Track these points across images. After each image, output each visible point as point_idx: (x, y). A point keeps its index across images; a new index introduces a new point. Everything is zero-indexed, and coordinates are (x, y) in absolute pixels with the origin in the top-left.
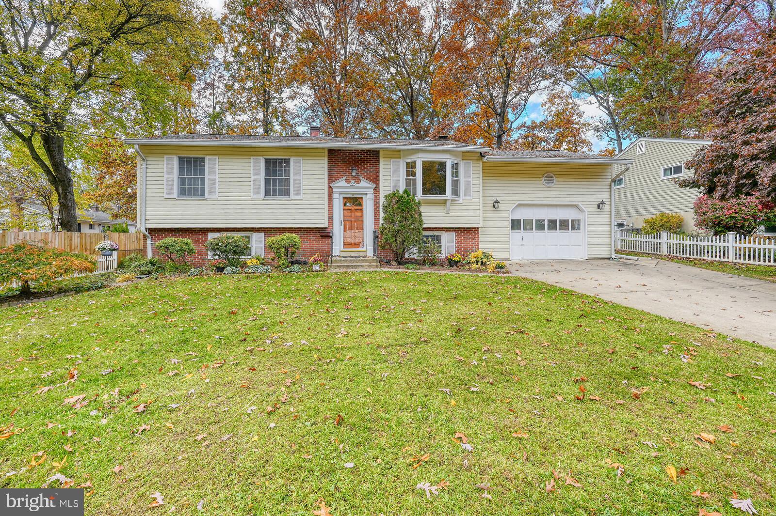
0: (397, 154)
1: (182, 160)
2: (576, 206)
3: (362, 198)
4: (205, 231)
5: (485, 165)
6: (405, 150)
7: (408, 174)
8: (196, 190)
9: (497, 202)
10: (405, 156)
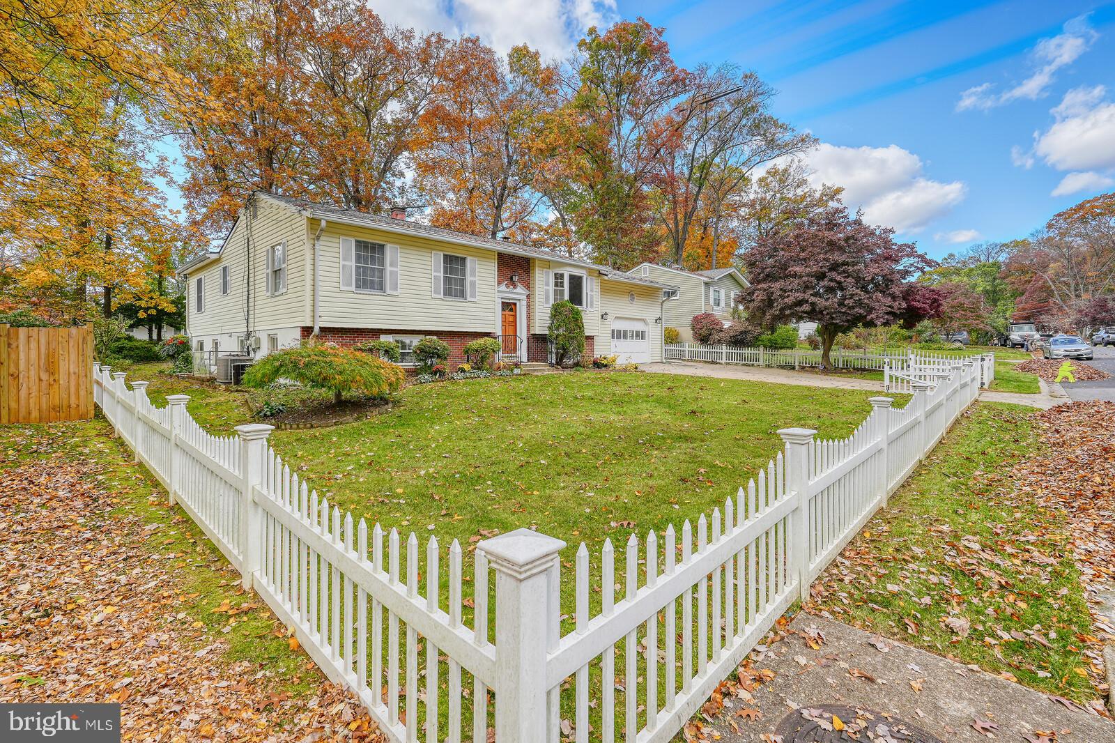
0: (547, 264)
1: (358, 243)
2: (643, 320)
3: (515, 304)
4: (376, 333)
5: (603, 282)
6: (554, 261)
7: (556, 285)
8: (372, 283)
9: (606, 314)
10: (555, 267)
